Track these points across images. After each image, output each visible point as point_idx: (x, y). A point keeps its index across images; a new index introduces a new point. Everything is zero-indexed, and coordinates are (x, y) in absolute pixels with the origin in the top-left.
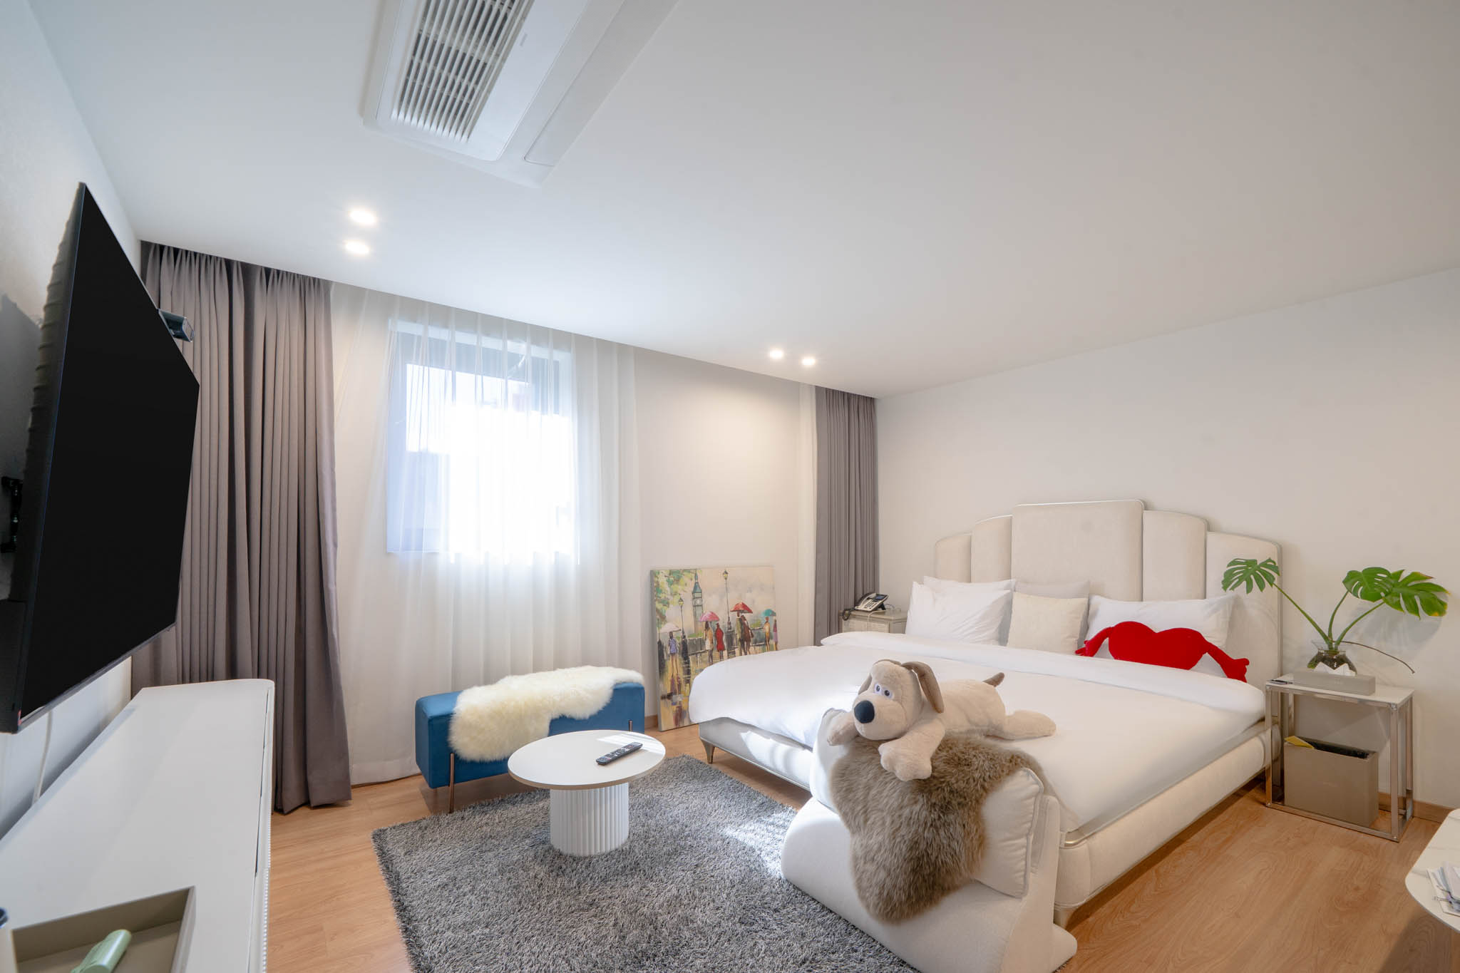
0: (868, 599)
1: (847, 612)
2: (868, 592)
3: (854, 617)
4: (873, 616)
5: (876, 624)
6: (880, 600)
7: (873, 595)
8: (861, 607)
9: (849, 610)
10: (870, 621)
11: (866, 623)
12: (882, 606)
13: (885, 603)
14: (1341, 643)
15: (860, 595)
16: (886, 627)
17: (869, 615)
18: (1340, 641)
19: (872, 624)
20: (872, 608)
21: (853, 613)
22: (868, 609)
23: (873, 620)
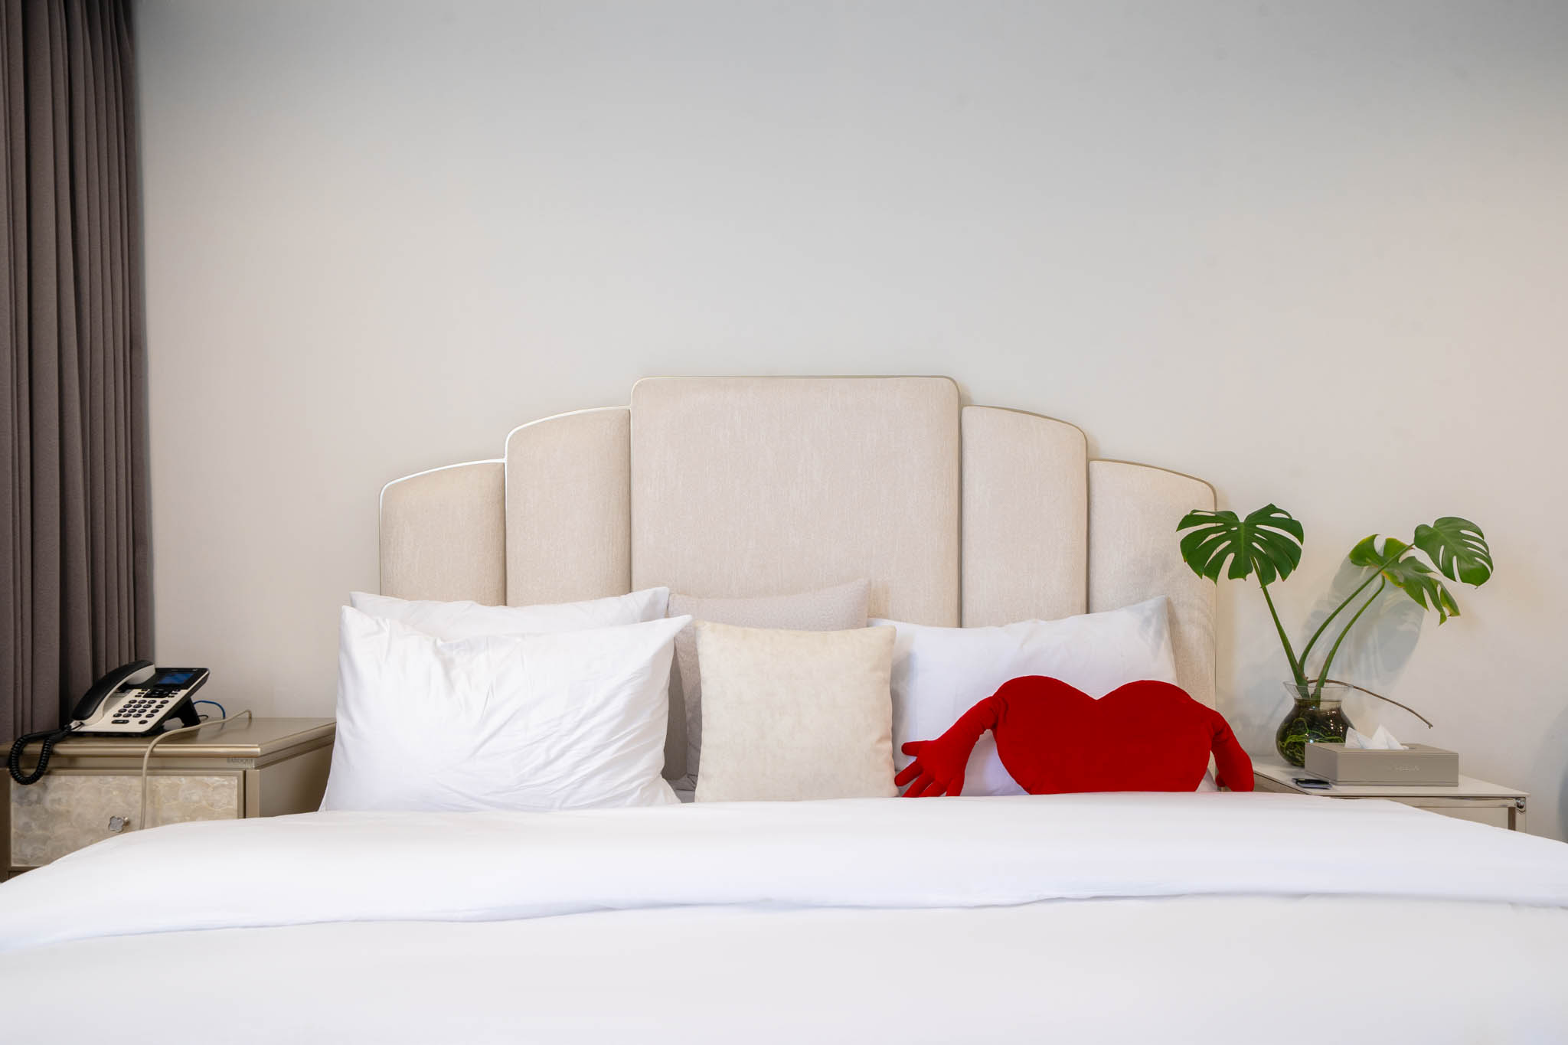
0: (126, 688)
1: (36, 748)
2: (115, 665)
3: (71, 763)
4: (163, 749)
5: (184, 780)
6: (179, 687)
7: (145, 674)
8: (101, 720)
9: (43, 737)
10: (153, 770)
11: (135, 782)
12: (186, 713)
13: (194, 698)
14: (1326, 684)
15: (84, 680)
16: (225, 788)
17: (146, 748)
18: (1322, 680)
19: (163, 782)
20: (152, 722)
21: (63, 749)
22: (134, 726)
23: (162, 765)
